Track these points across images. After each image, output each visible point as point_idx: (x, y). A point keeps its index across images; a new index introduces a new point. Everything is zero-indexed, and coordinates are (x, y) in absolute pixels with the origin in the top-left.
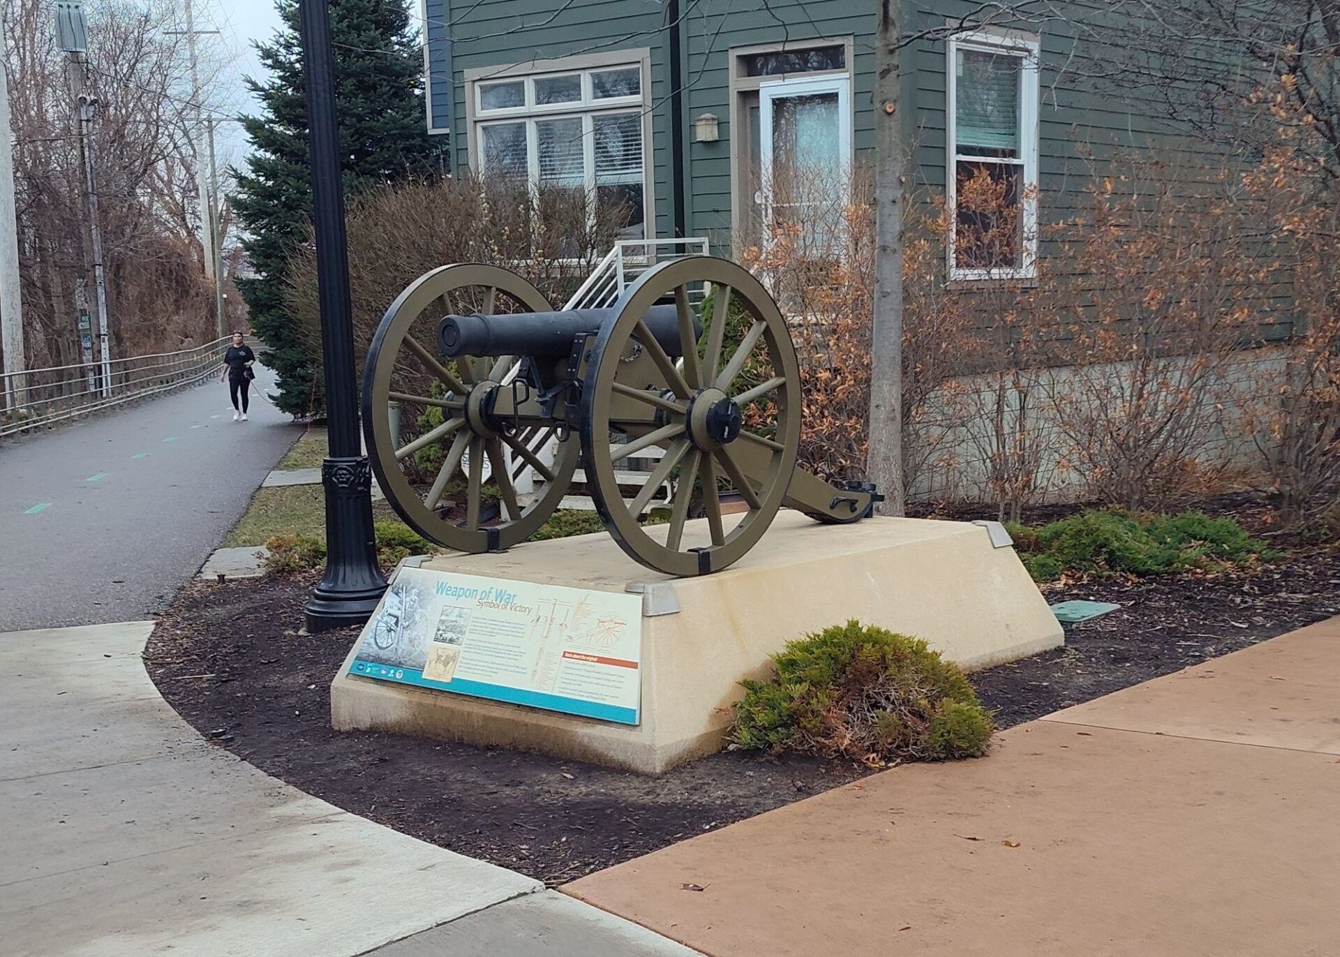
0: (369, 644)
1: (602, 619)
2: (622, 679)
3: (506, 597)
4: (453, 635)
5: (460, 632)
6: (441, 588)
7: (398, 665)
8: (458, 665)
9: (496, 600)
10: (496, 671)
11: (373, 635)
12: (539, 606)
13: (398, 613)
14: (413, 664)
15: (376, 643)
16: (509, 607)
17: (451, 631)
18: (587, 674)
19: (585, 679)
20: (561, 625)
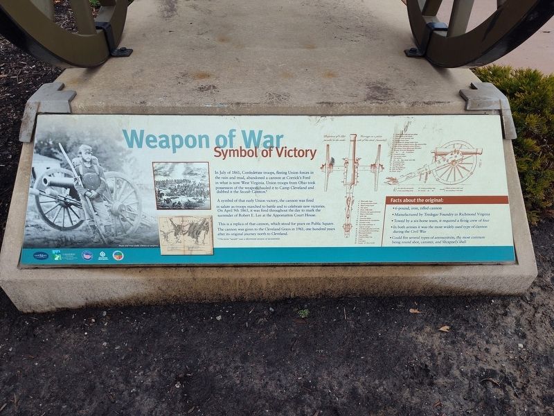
0: (38, 226)
1: (440, 150)
2: (486, 217)
3: (263, 140)
4: (191, 199)
5: (201, 193)
6: (135, 139)
7: (109, 245)
8: (216, 232)
9: (248, 146)
10: (284, 232)
11: (38, 214)
12: (328, 145)
13: (70, 181)
14: (137, 240)
15: (52, 224)
16: (274, 152)
17: (183, 193)
18: (432, 218)
19: (428, 224)
20: (373, 166)
